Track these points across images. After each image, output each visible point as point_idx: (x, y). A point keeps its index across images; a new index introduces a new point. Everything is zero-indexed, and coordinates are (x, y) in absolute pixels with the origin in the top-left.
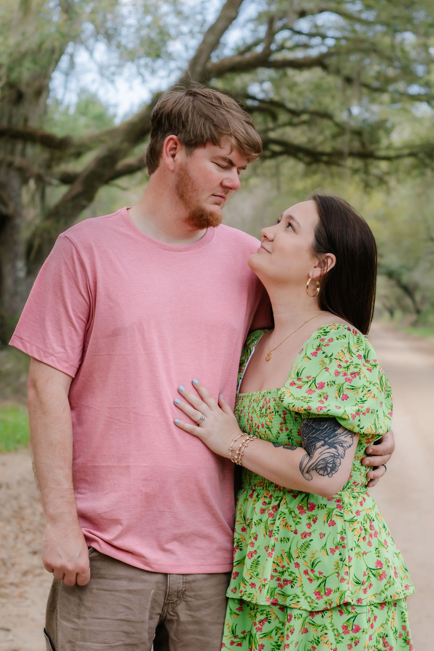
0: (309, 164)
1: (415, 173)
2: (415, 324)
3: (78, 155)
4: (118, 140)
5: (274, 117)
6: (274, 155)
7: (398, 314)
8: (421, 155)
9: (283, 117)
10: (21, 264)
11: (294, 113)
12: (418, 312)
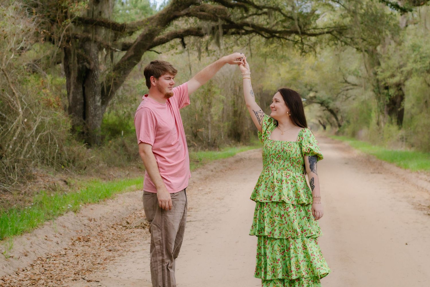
0: (268, 38)
1: (331, 43)
2: (337, 134)
3: (131, 33)
4: (155, 24)
5: (247, 10)
6: (247, 33)
7: (328, 127)
8: (335, 33)
9: (252, 10)
10: (98, 98)
11: (258, 8)
12: (340, 126)
